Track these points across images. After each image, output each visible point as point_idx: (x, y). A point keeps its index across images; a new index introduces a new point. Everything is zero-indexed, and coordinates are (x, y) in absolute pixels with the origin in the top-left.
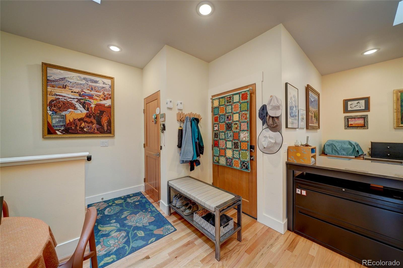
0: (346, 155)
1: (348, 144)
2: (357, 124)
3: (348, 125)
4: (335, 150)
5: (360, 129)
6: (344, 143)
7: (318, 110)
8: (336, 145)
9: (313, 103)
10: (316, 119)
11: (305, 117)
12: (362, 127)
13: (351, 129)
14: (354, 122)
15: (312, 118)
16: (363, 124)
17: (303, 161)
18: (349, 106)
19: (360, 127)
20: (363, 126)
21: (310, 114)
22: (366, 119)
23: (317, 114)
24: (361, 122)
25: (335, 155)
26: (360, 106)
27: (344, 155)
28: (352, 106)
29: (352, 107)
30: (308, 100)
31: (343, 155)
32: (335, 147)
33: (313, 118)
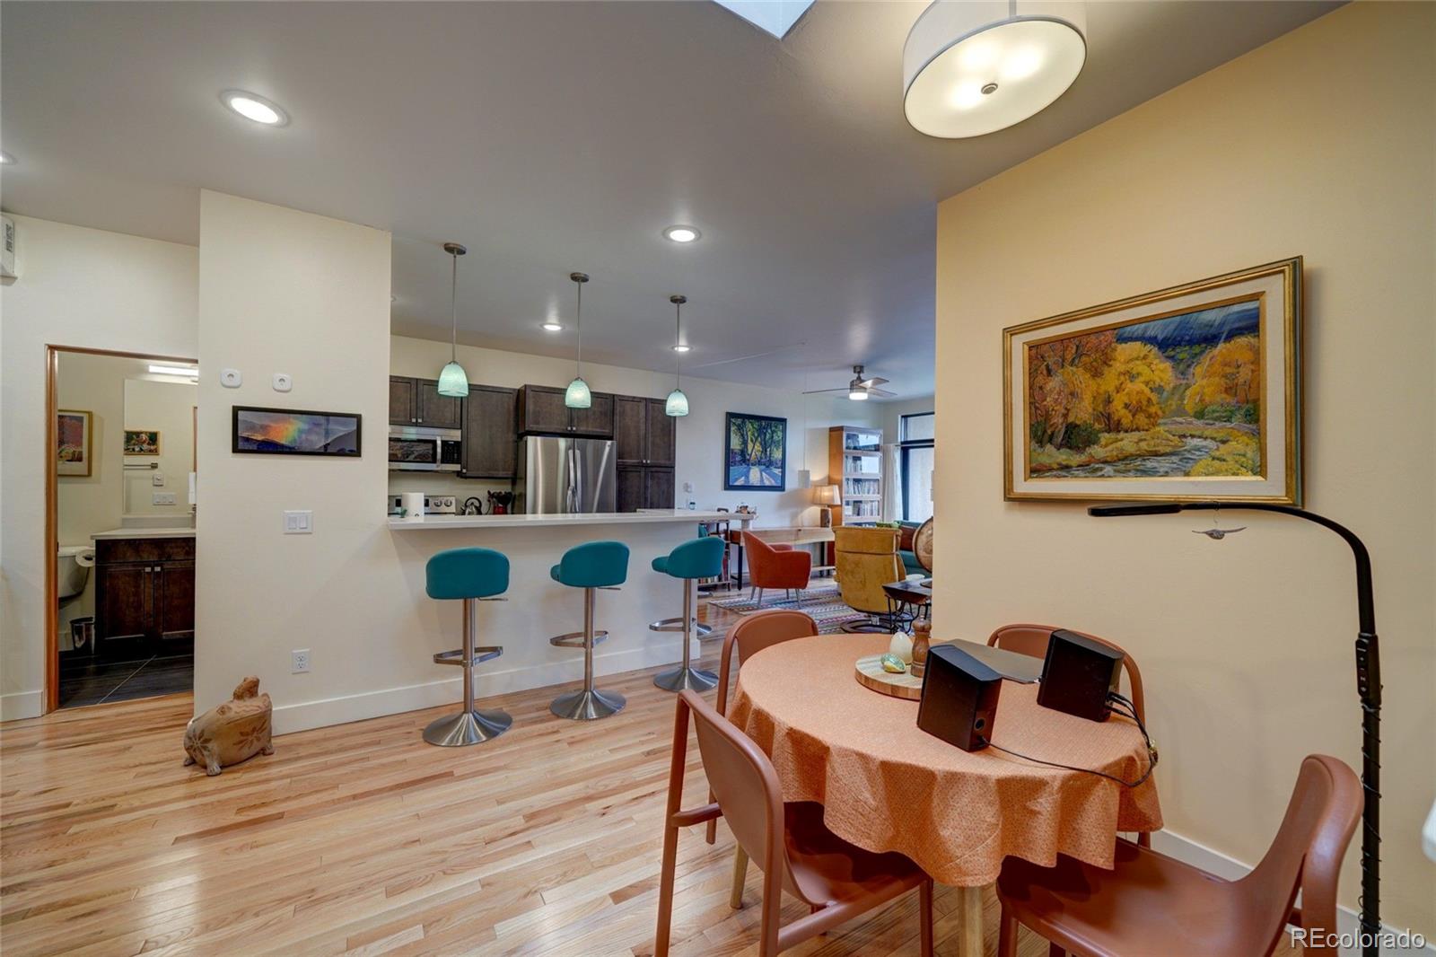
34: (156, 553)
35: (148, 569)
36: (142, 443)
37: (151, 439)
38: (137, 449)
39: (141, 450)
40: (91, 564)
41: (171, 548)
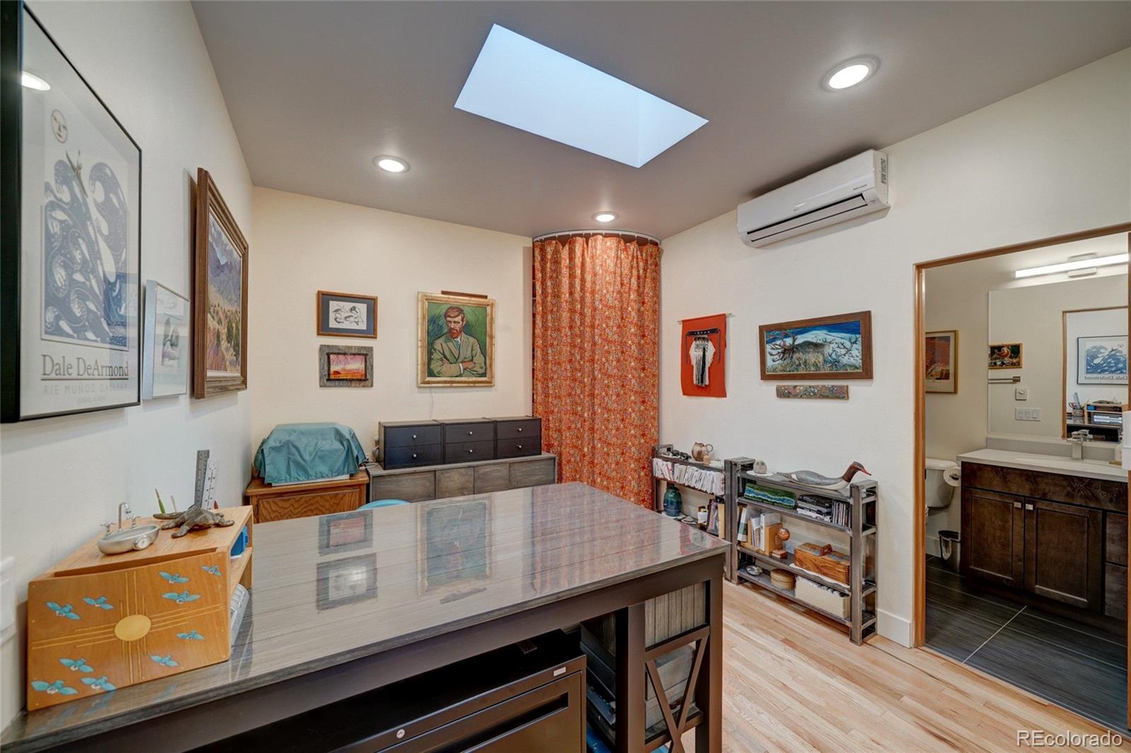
0: (328, 476)
1: (333, 438)
2: (349, 372)
3: (329, 375)
4: (297, 464)
5: (356, 387)
6: (322, 435)
7: (240, 309)
8: (301, 446)
9: (223, 277)
10: (235, 350)
11: (184, 332)
12: (360, 380)
13: (335, 386)
14: (342, 366)
15: (219, 344)
16: (364, 372)
17: (173, 663)
18: (332, 316)
19: (358, 380)
20: (363, 378)
21: (211, 323)
22: (369, 359)
23: (237, 328)
24: (356, 365)
25: (299, 480)
26: (356, 320)
27: (323, 477)
28: (340, 314)
29: (338, 320)
30: (204, 258)
31: (319, 478)
32: (297, 454)
33: (224, 344)
34: (1027, 487)
35: (1018, 505)
36: (1005, 356)
37: (1012, 352)
38: (999, 363)
39: (1003, 363)
40: (956, 484)
41: (1047, 484)
